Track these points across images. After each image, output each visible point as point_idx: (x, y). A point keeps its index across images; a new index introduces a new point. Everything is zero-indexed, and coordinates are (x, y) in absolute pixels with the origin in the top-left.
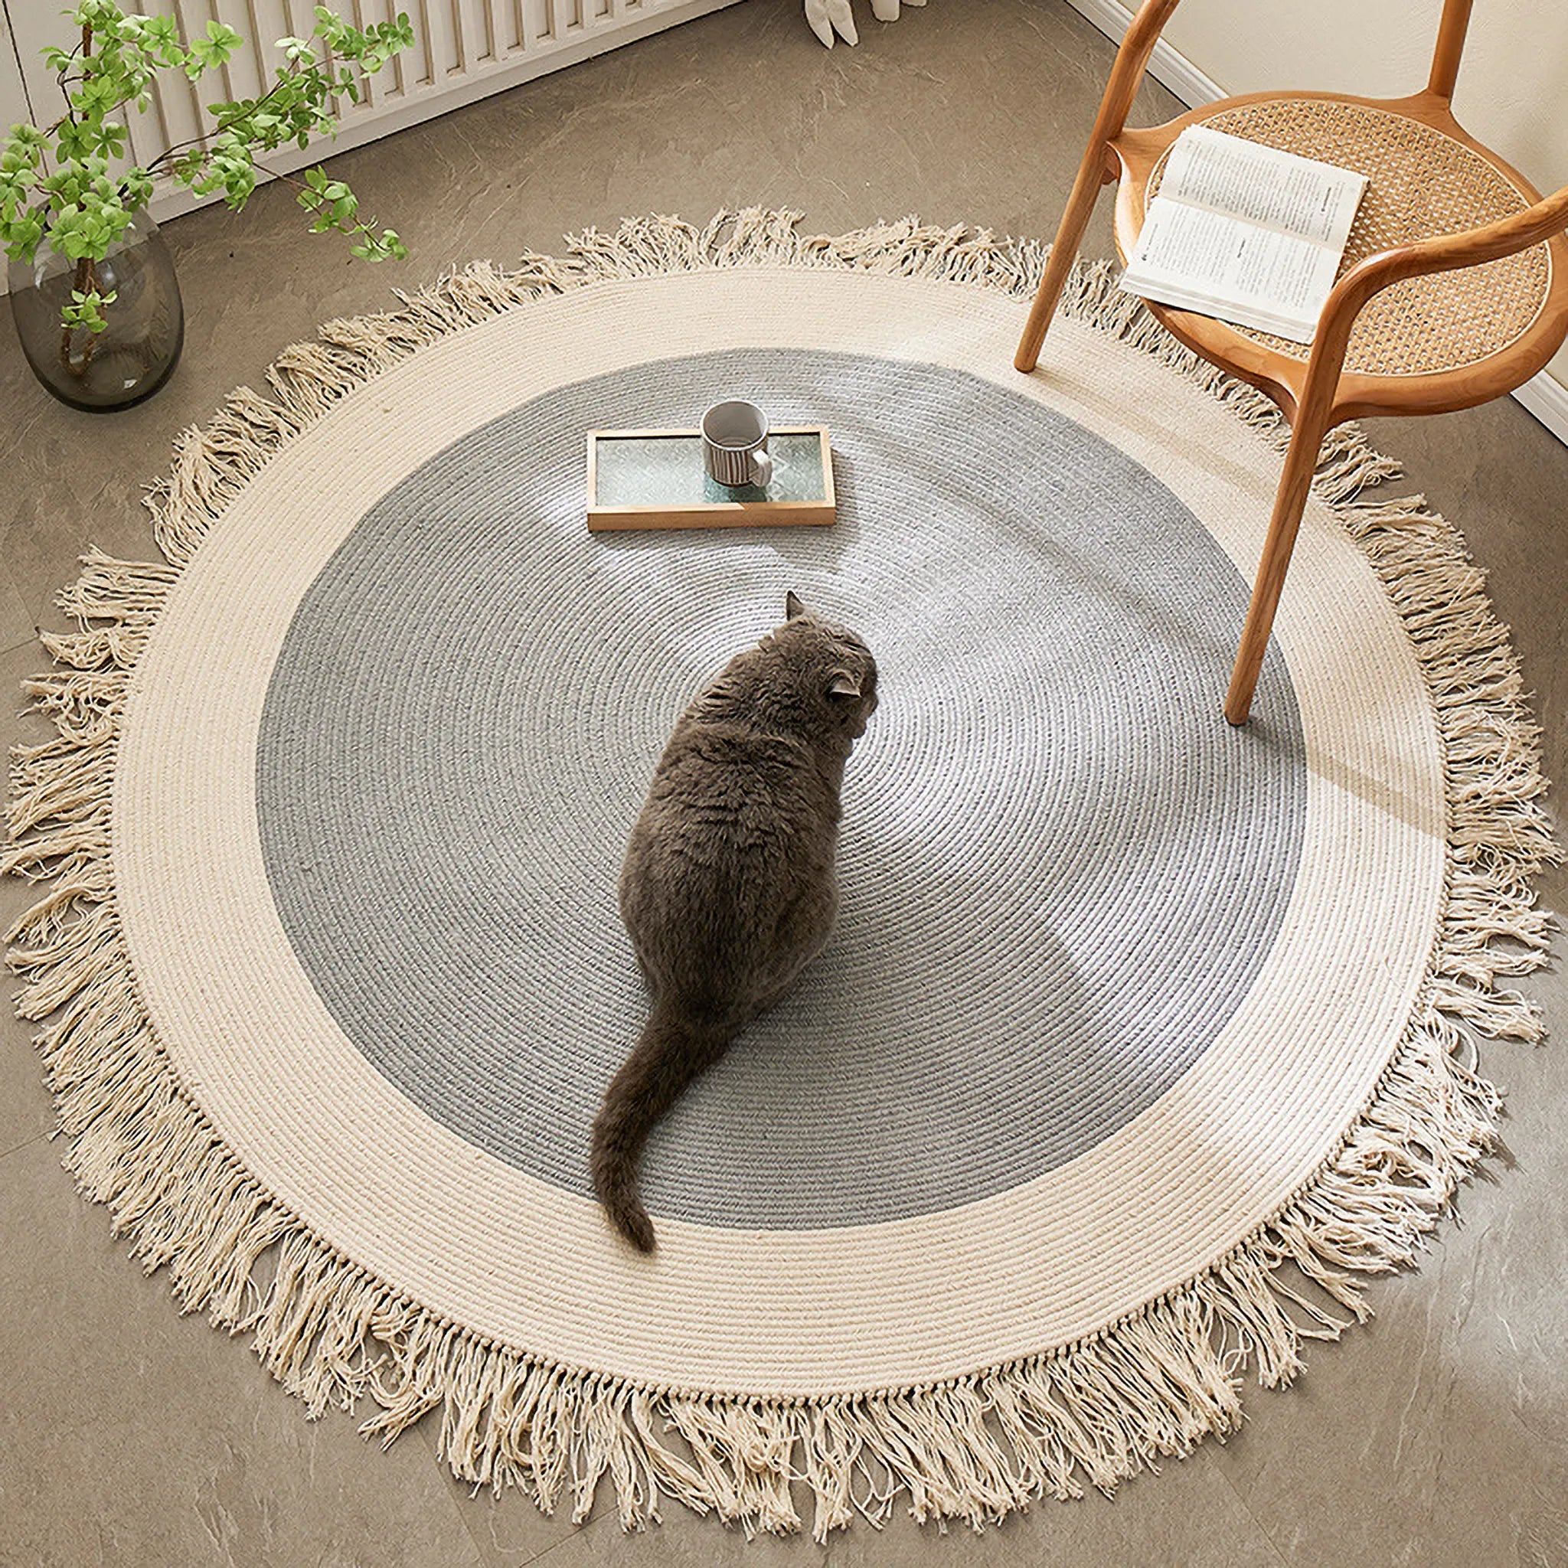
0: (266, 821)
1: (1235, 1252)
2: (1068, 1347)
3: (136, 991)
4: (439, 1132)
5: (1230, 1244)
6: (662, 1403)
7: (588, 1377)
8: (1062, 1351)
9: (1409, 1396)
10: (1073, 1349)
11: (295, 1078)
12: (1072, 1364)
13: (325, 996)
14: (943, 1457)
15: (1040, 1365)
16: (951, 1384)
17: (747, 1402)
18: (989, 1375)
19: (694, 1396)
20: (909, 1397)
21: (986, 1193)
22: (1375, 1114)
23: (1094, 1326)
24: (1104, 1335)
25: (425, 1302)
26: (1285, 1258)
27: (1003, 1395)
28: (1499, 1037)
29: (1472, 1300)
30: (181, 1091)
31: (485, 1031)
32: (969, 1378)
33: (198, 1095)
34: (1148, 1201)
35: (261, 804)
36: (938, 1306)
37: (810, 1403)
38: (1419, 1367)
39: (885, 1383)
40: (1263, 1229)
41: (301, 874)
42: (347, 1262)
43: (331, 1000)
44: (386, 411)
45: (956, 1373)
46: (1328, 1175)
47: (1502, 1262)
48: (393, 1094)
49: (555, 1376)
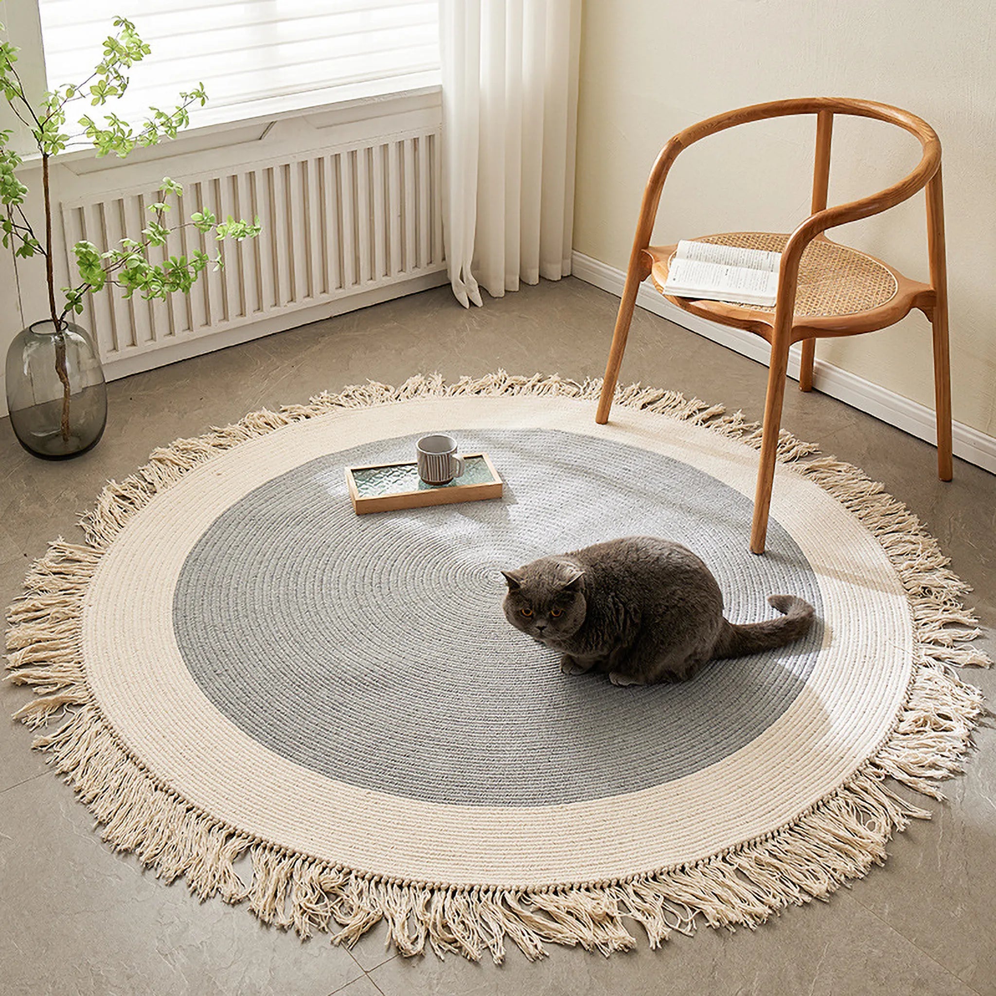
0: (187, 655)
1: (856, 775)
2: (772, 834)
3: (119, 741)
4: (338, 784)
5: (851, 771)
6: (524, 897)
7: (472, 889)
8: (769, 835)
9: (939, 836)
10: (776, 834)
11: (236, 771)
12: (778, 842)
13: (246, 730)
14: (716, 895)
15: (758, 844)
16: (707, 861)
17: (580, 887)
18: (729, 853)
19: (544, 889)
20: (683, 869)
21: (696, 769)
22: (911, 705)
23: (786, 820)
24: (792, 824)
25: (352, 866)
26: (886, 776)
27: (741, 861)
28: (966, 666)
29: (964, 789)
30: (161, 785)
31: (355, 734)
32: (717, 857)
33: (173, 786)
34: (795, 759)
35: (181, 648)
36: (685, 825)
37: (620, 882)
38: (941, 823)
39: (666, 864)
40: (868, 762)
41: (217, 677)
42: (294, 854)
43: (252, 732)
44: (219, 474)
45: (708, 854)
46: (895, 735)
47: (977, 771)
48: (304, 771)
49: (450, 893)
